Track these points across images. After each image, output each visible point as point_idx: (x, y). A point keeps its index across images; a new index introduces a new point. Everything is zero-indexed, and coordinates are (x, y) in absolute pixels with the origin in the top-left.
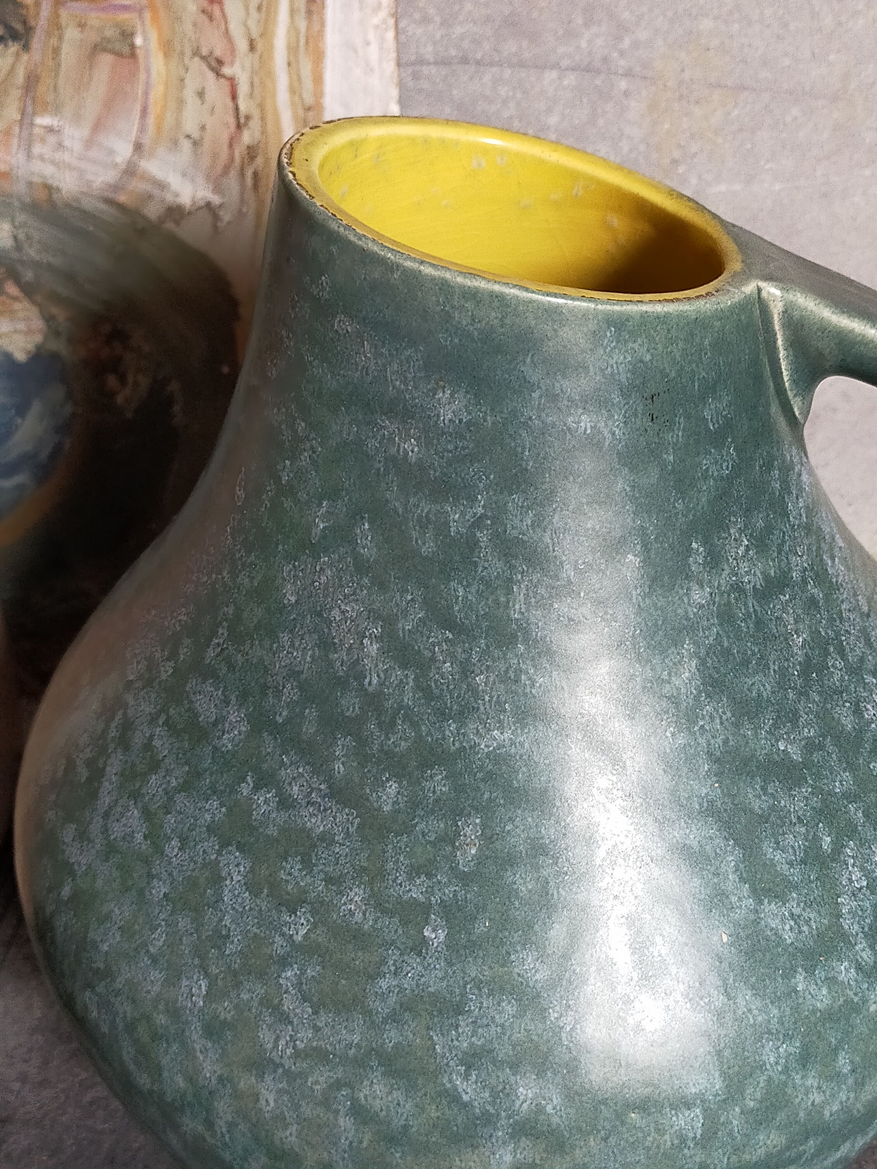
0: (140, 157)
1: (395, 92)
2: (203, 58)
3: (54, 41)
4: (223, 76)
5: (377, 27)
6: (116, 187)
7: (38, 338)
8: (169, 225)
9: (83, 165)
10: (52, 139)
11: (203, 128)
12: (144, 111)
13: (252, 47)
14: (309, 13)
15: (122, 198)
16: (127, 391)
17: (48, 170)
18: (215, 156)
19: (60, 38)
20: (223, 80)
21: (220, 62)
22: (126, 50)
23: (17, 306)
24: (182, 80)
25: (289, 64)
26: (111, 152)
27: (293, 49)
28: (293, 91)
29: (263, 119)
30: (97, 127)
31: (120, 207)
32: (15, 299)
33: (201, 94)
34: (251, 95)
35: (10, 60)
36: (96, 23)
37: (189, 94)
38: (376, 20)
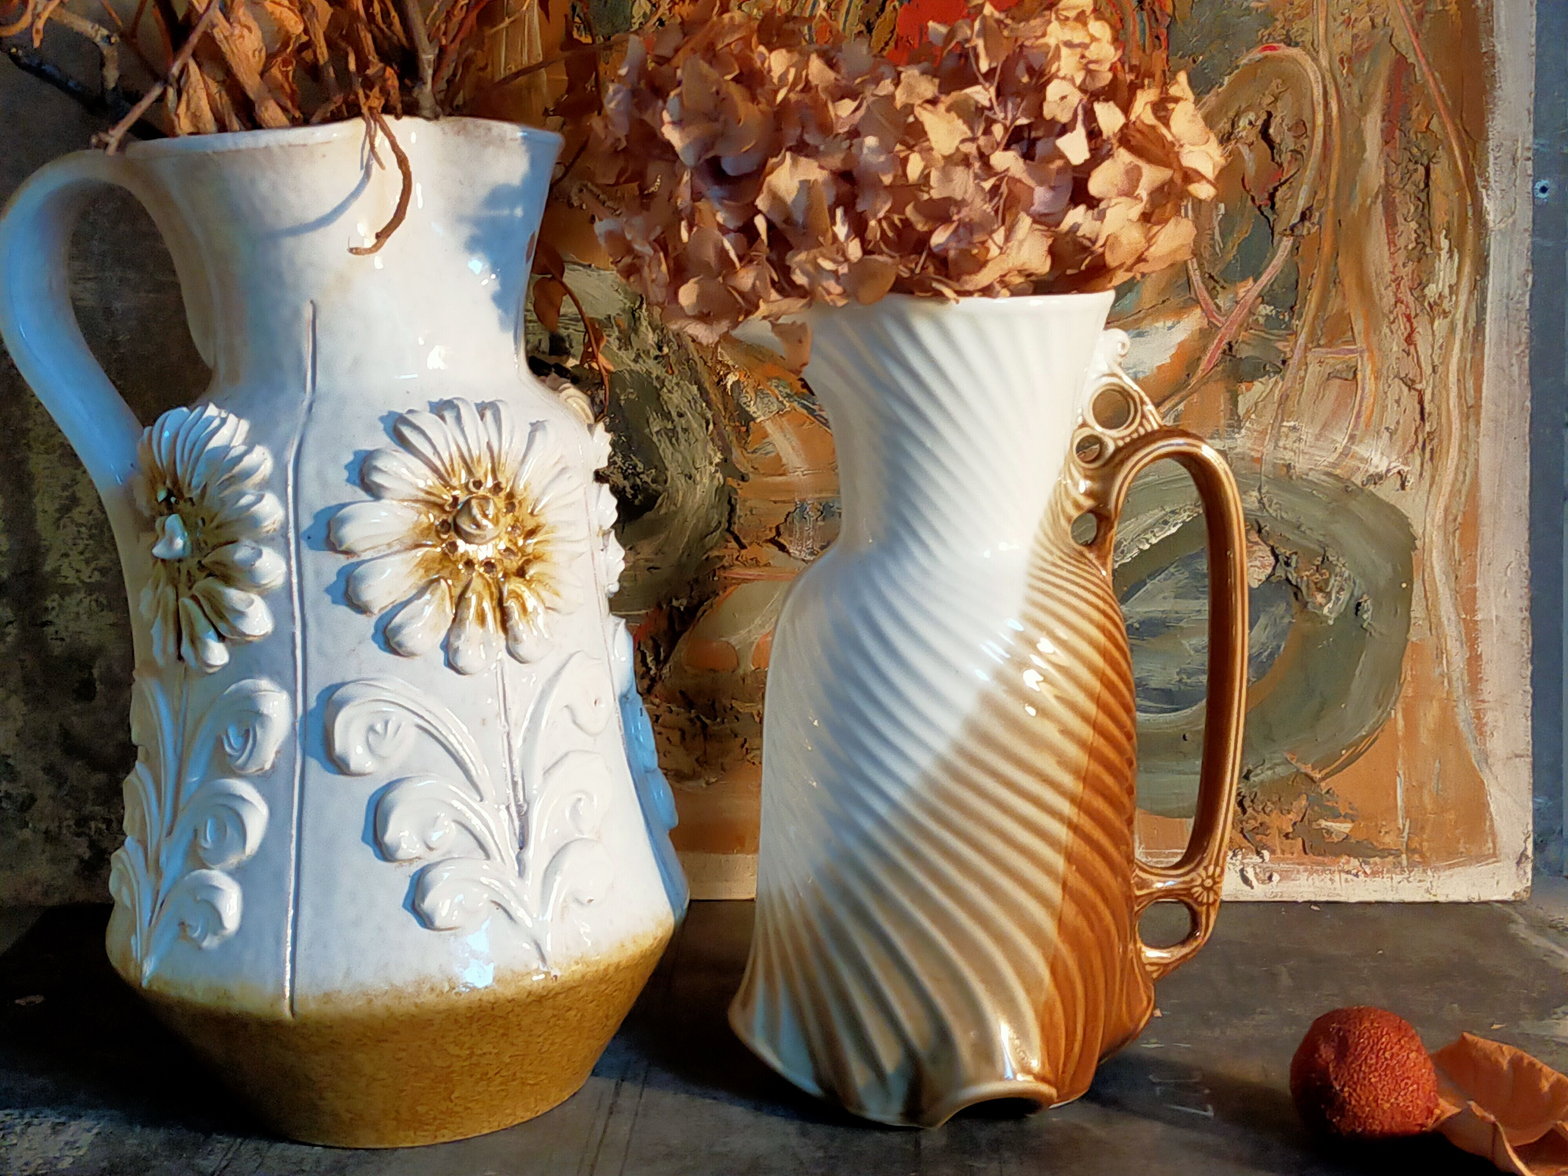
0: (1353, 444)
1: (1529, 395)
2: (1401, 379)
3: (1302, 373)
4: (1415, 390)
5: (1518, 355)
6: (1334, 465)
7: (1269, 570)
8: (1371, 487)
9: (1311, 451)
10: (1293, 436)
11: (1398, 423)
12: (1358, 415)
13: (1434, 371)
14: (1474, 349)
15: (1338, 472)
16: (1330, 605)
17: (1288, 456)
18: (1405, 441)
19: (1306, 371)
20: (1413, 392)
21: (1413, 381)
22: (1351, 376)
23: (1256, 548)
24: (1386, 393)
25: (1459, 380)
26: (1334, 441)
27: (1461, 371)
28: (1460, 396)
29: (1439, 415)
30: (1324, 427)
31: (1336, 477)
32: (1257, 543)
33: (1398, 402)
34: (1432, 400)
35: (1270, 386)
36: (1331, 361)
37: (1390, 402)
38: (1517, 352)
